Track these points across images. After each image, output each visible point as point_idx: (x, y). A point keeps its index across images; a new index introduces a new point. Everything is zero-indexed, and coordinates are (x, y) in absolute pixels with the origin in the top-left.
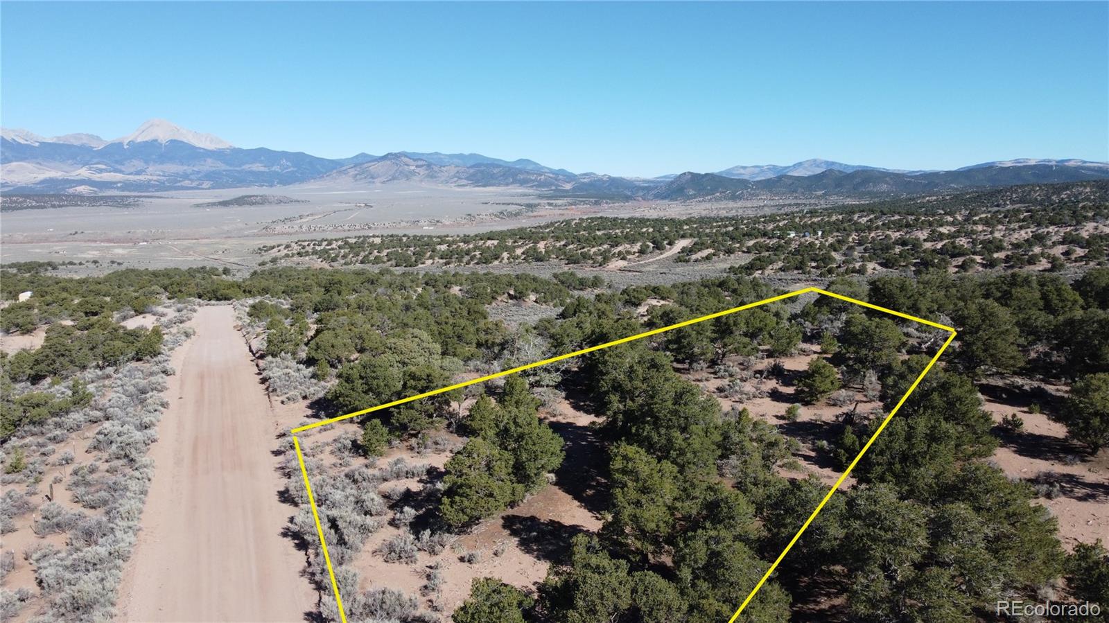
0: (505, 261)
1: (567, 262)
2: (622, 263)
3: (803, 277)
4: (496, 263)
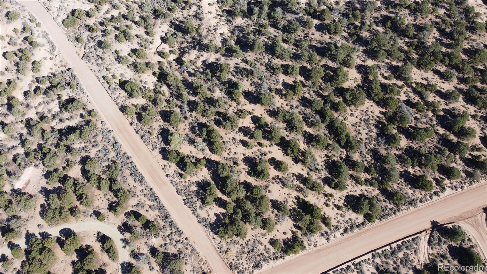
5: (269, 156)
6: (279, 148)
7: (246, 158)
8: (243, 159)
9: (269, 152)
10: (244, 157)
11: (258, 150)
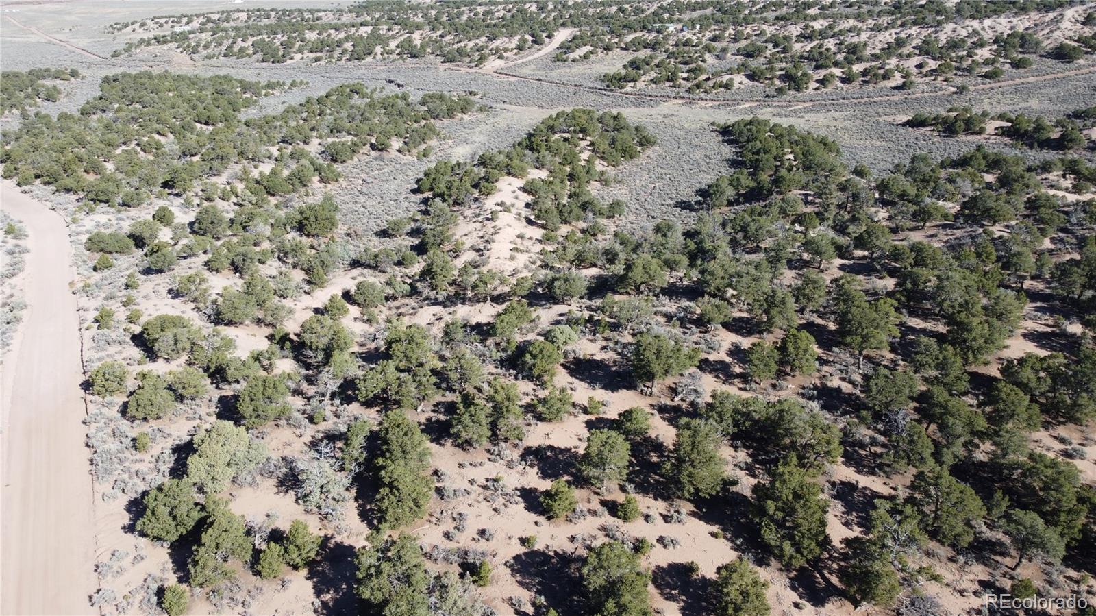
0: (379, 57)
1: (443, 59)
2: (499, 63)
3: (672, 92)
4: (369, 59)
5: (659, 557)
6: (715, 529)
7: (532, 554)
8: (517, 558)
9: (661, 540)
10: (520, 550)
11: (603, 529)
